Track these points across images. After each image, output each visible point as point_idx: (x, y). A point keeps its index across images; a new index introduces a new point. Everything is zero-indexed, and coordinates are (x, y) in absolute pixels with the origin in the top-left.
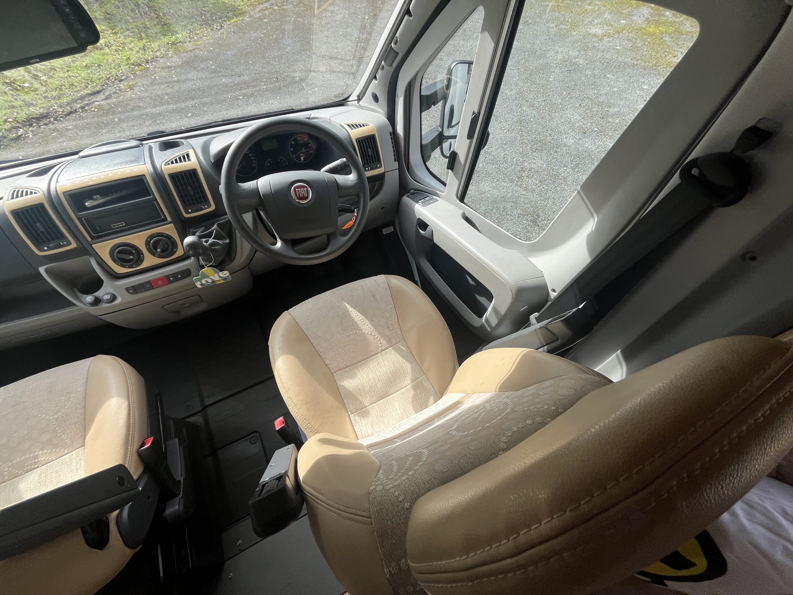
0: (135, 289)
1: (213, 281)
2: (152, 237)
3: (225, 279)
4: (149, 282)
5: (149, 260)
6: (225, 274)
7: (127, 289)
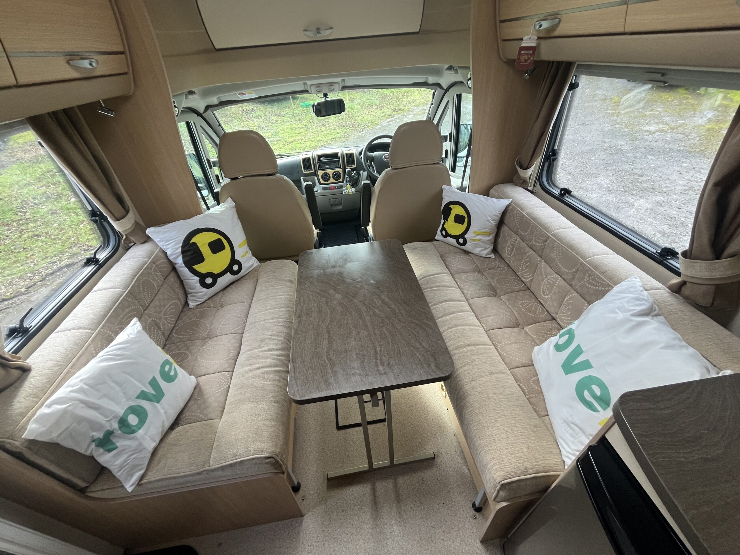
0: (325, 189)
1: (349, 192)
2: (335, 172)
3: (353, 192)
4: (329, 187)
5: (332, 180)
6: (353, 190)
7: (323, 188)
